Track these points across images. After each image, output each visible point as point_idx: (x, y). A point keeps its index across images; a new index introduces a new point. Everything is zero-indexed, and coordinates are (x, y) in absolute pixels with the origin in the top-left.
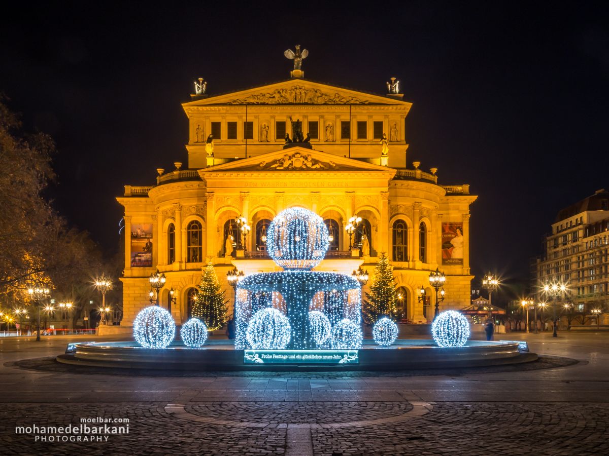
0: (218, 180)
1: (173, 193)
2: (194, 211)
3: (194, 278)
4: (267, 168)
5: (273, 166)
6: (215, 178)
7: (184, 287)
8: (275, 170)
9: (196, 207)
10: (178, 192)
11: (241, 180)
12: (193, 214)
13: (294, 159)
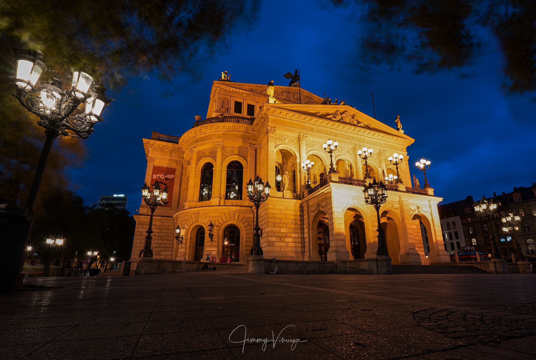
0: (280, 119)
1: (216, 133)
2: (236, 152)
3: (237, 214)
4: (323, 117)
5: (328, 117)
6: (277, 115)
7: (224, 222)
8: (330, 119)
9: (238, 149)
10: (223, 132)
11: (301, 123)
12: (236, 155)
13: (344, 115)
